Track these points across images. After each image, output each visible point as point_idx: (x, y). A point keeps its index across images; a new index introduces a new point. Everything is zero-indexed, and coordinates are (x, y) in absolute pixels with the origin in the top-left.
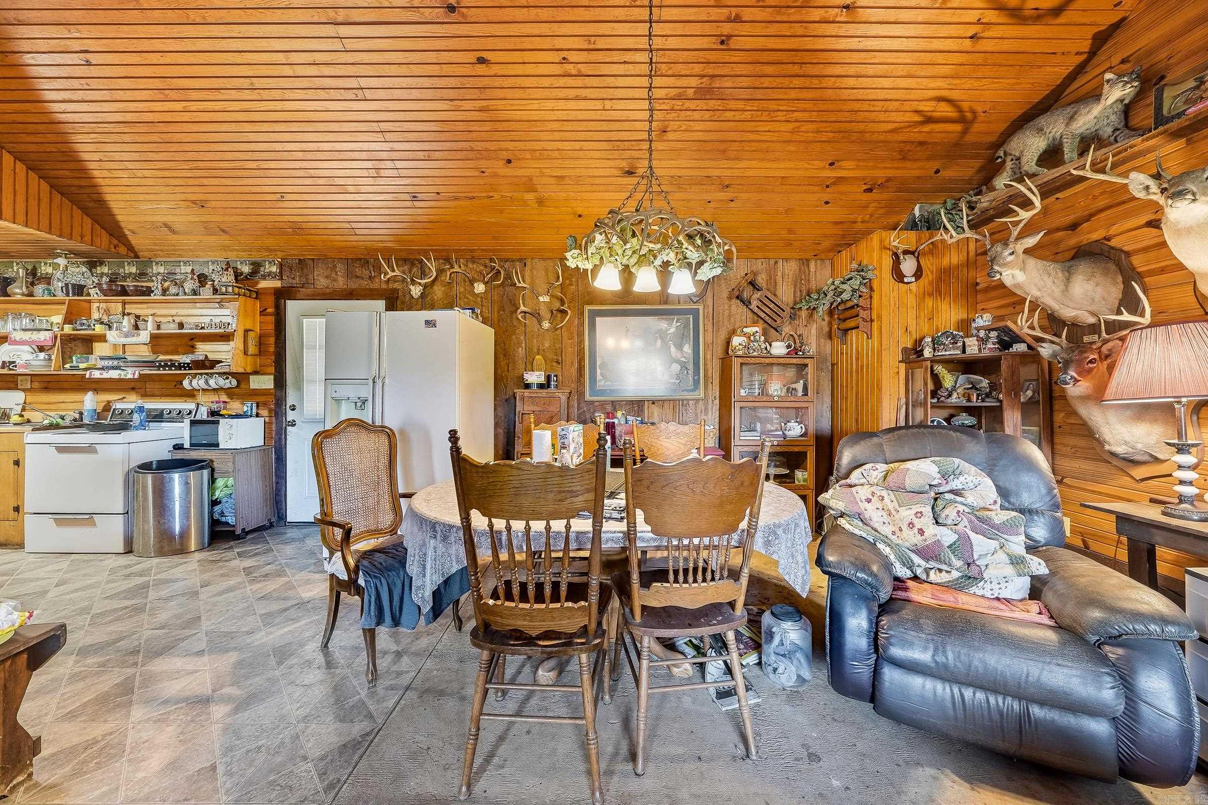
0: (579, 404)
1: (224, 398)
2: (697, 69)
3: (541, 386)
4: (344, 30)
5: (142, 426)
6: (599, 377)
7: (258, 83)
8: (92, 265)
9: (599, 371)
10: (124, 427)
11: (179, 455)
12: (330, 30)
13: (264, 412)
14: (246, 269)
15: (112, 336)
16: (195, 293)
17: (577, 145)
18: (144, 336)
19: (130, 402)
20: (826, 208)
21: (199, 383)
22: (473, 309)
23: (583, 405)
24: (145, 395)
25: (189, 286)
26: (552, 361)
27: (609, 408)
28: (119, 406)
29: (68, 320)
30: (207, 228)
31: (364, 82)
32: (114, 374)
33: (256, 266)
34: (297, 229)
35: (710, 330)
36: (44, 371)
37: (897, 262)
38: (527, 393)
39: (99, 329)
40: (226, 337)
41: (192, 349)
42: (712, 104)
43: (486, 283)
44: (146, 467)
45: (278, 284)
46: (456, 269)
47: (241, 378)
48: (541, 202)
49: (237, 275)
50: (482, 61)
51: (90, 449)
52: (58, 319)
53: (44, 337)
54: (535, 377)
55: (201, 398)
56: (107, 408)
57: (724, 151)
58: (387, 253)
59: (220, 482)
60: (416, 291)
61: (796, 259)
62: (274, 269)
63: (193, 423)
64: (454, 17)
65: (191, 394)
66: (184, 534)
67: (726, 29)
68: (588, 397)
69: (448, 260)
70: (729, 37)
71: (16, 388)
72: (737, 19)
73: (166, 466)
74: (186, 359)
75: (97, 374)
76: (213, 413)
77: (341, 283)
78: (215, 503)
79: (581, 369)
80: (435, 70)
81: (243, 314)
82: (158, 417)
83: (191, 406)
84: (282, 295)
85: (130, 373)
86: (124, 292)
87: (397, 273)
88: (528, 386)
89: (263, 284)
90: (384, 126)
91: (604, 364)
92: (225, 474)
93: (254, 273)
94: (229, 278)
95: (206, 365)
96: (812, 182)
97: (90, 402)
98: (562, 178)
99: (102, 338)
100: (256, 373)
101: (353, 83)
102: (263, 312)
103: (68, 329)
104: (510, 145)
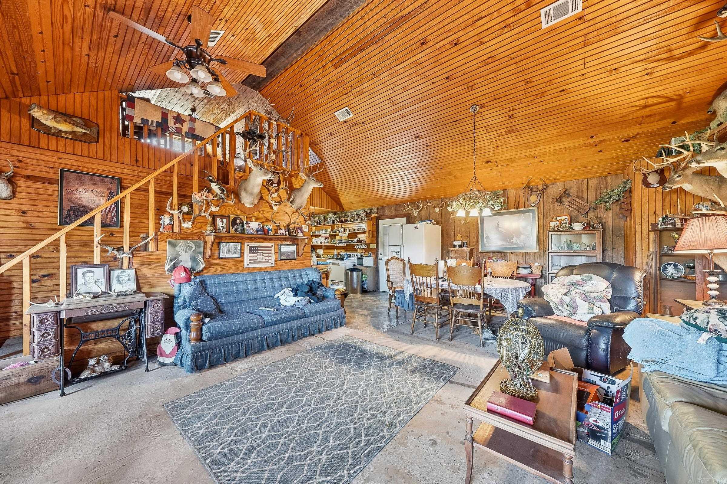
0: (477, 254)
1: (364, 251)
2: (505, 126)
3: (460, 247)
4: (391, 150)
5: (347, 259)
6: (485, 242)
7: (372, 166)
8: (335, 214)
9: (485, 240)
10: (342, 259)
11: (355, 268)
12: (388, 151)
13: (374, 256)
14: (369, 211)
15: (340, 234)
16: (357, 220)
17: (464, 159)
18: (347, 234)
19: (343, 253)
20: (600, 153)
21: (358, 247)
22: (431, 221)
23: (479, 254)
24: (346, 250)
25: (356, 219)
26: (465, 236)
27: (490, 255)
28: (341, 253)
29: (332, 231)
30: (360, 202)
31: (397, 159)
32: (341, 245)
33: (371, 210)
34: (381, 198)
35: (542, 218)
36: (327, 244)
37: (645, 177)
38: (453, 249)
39: (337, 232)
40: (364, 233)
41: (356, 237)
42: (515, 134)
43: (439, 208)
44: (349, 269)
45: (376, 215)
46: (429, 204)
47: (368, 245)
48: (455, 178)
49: (367, 213)
50: (428, 146)
51: (338, 264)
52: (329, 230)
53: (327, 235)
54: (457, 243)
55: (359, 251)
56: (339, 254)
57: (528, 146)
58: (407, 202)
59: (364, 276)
60: (416, 213)
61: (597, 177)
62: (376, 210)
63: (358, 258)
64: (419, 138)
65: (356, 250)
66: (357, 289)
67: (511, 113)
68: (480, 251)
69: (426, 201)
70: (512, 115)
71: (321, 249)
72: (513, 110)
73: (353, 270)
74: (355, 240)
75: (337, 245)
76: (362, 256)
77: (393, 213)
78: (363, 282)
79: (477, 239)
80: (415, 151)
81: (368, 226)
82: (349, 257)
83: (357, 253)
84: (378, 218)
85: (344, 244)
86: (342, 222)
87: (410, 208)
88: (455, 247)
89: (373, 216)
90: (403, 168)
91: (488, 237)
92: (365, 274)
93: (371, 212)
94: (365, 215)
95: (360, 241)
96: (584, 146)
97: (336, 252)
98: (462, 169)
99: (338, 235)
100: (371, 243)
101: (394, 160)
102: (373, 225)
103: (332, 233)
104: (441, 164)
